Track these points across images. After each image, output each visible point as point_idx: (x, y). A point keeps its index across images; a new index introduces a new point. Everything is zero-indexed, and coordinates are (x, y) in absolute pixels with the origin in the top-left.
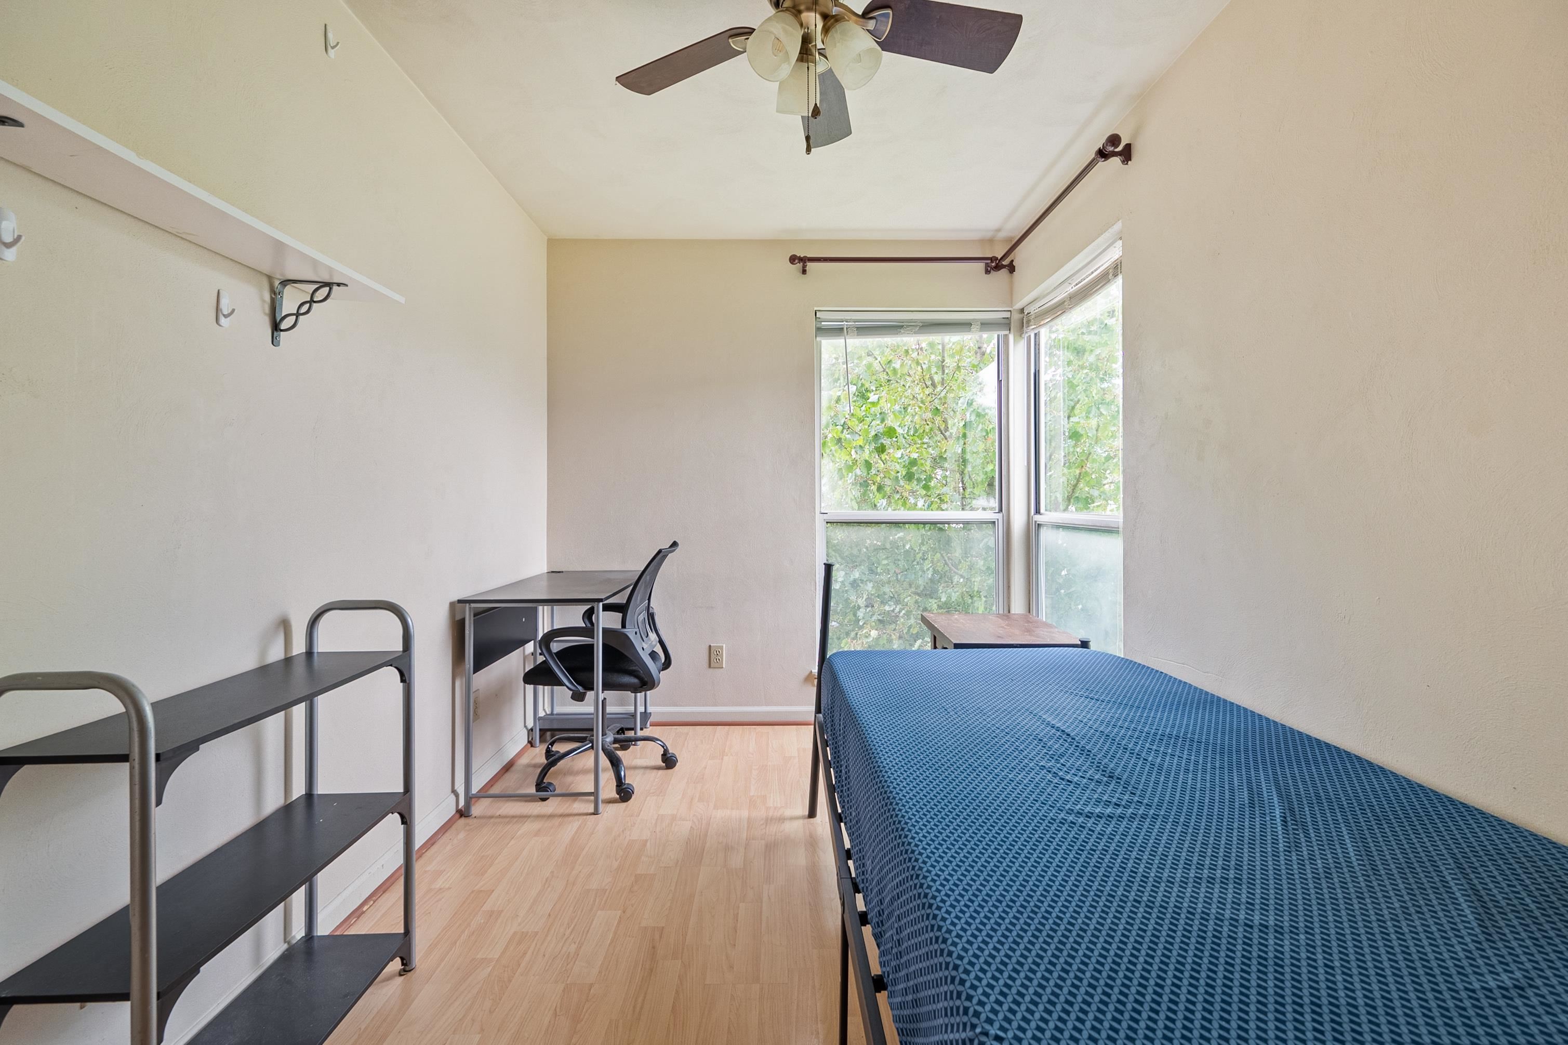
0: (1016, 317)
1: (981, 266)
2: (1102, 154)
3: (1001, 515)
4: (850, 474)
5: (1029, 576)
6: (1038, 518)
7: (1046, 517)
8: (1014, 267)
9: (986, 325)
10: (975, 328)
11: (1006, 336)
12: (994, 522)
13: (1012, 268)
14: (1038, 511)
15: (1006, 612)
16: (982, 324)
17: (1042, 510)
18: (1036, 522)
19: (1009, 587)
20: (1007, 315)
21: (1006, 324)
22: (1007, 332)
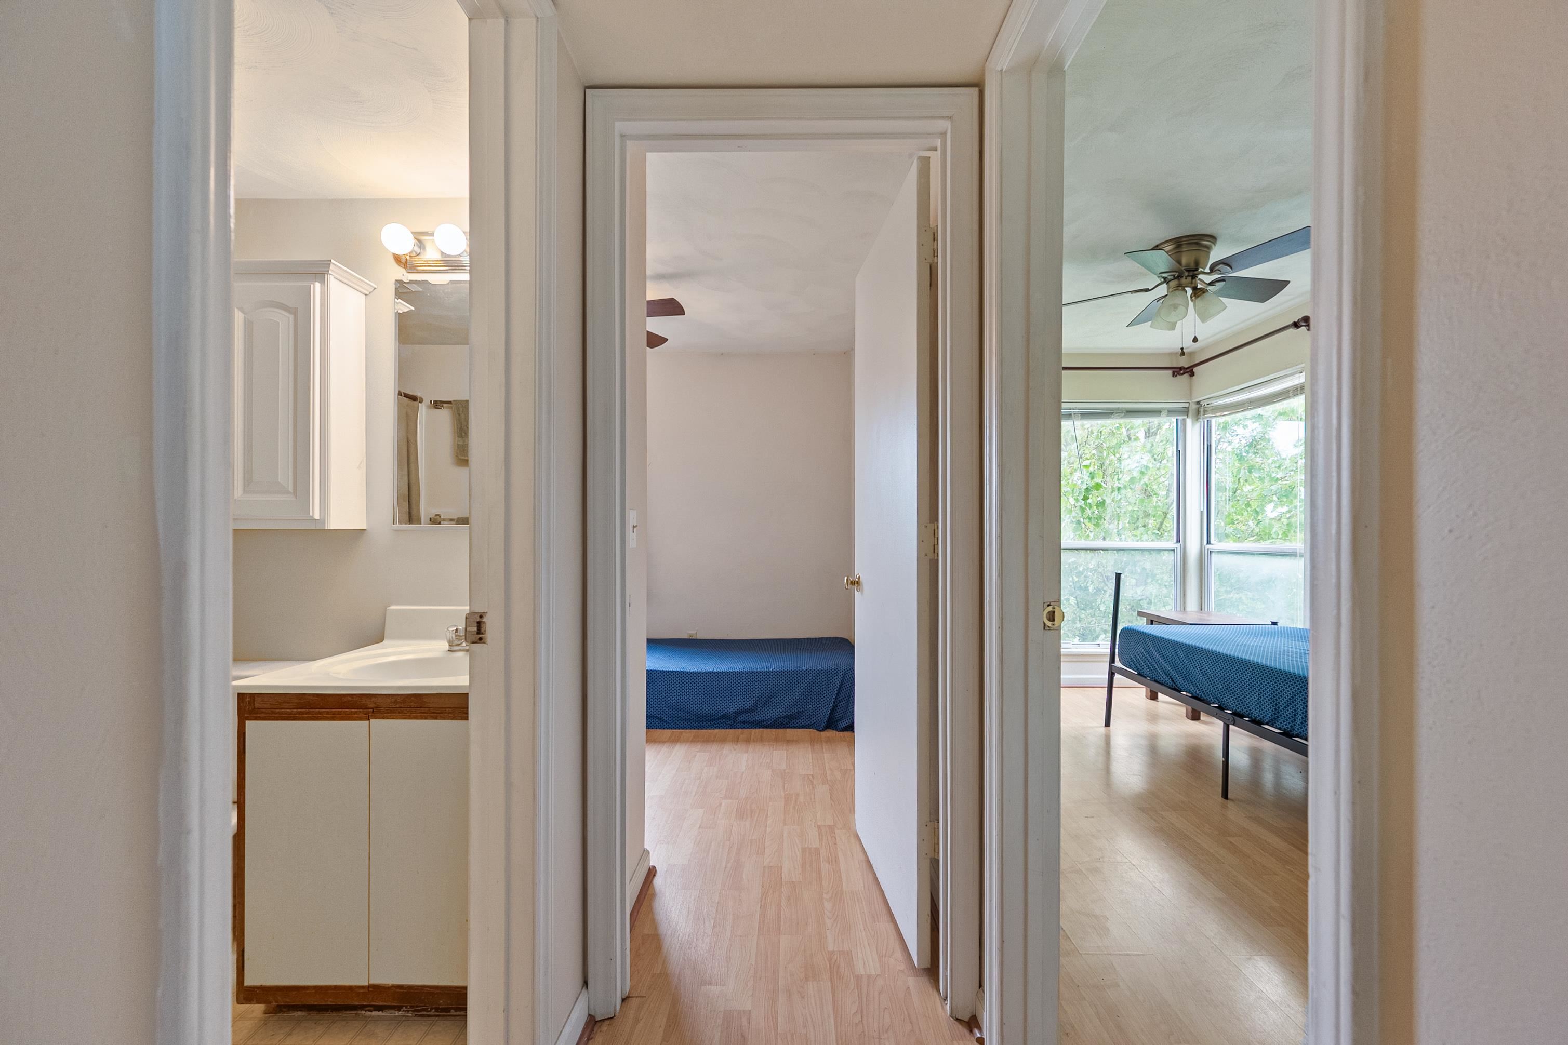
0: (1194, 407)
1: (1170, 372)
2: (1296, 325)
3: (1179, 544)
4: (1068, 515)
5: (1201, 587)
6: (1209, 547)
7: (1216, 545)
8: (1194, 373)
9: (1171, 412)
10: (1164, 413)
11: (1184, 420)
12: (1173, 550)
13: (1192, 374)
14: (1209, 542)
15: (1182, 608)
16: (1169, 411)
17: (1212, 541)
18: (1208, 549)
19: (1184, 595)
20: (1187, 405)
21: (1186, 411)
22: (1185, 417)
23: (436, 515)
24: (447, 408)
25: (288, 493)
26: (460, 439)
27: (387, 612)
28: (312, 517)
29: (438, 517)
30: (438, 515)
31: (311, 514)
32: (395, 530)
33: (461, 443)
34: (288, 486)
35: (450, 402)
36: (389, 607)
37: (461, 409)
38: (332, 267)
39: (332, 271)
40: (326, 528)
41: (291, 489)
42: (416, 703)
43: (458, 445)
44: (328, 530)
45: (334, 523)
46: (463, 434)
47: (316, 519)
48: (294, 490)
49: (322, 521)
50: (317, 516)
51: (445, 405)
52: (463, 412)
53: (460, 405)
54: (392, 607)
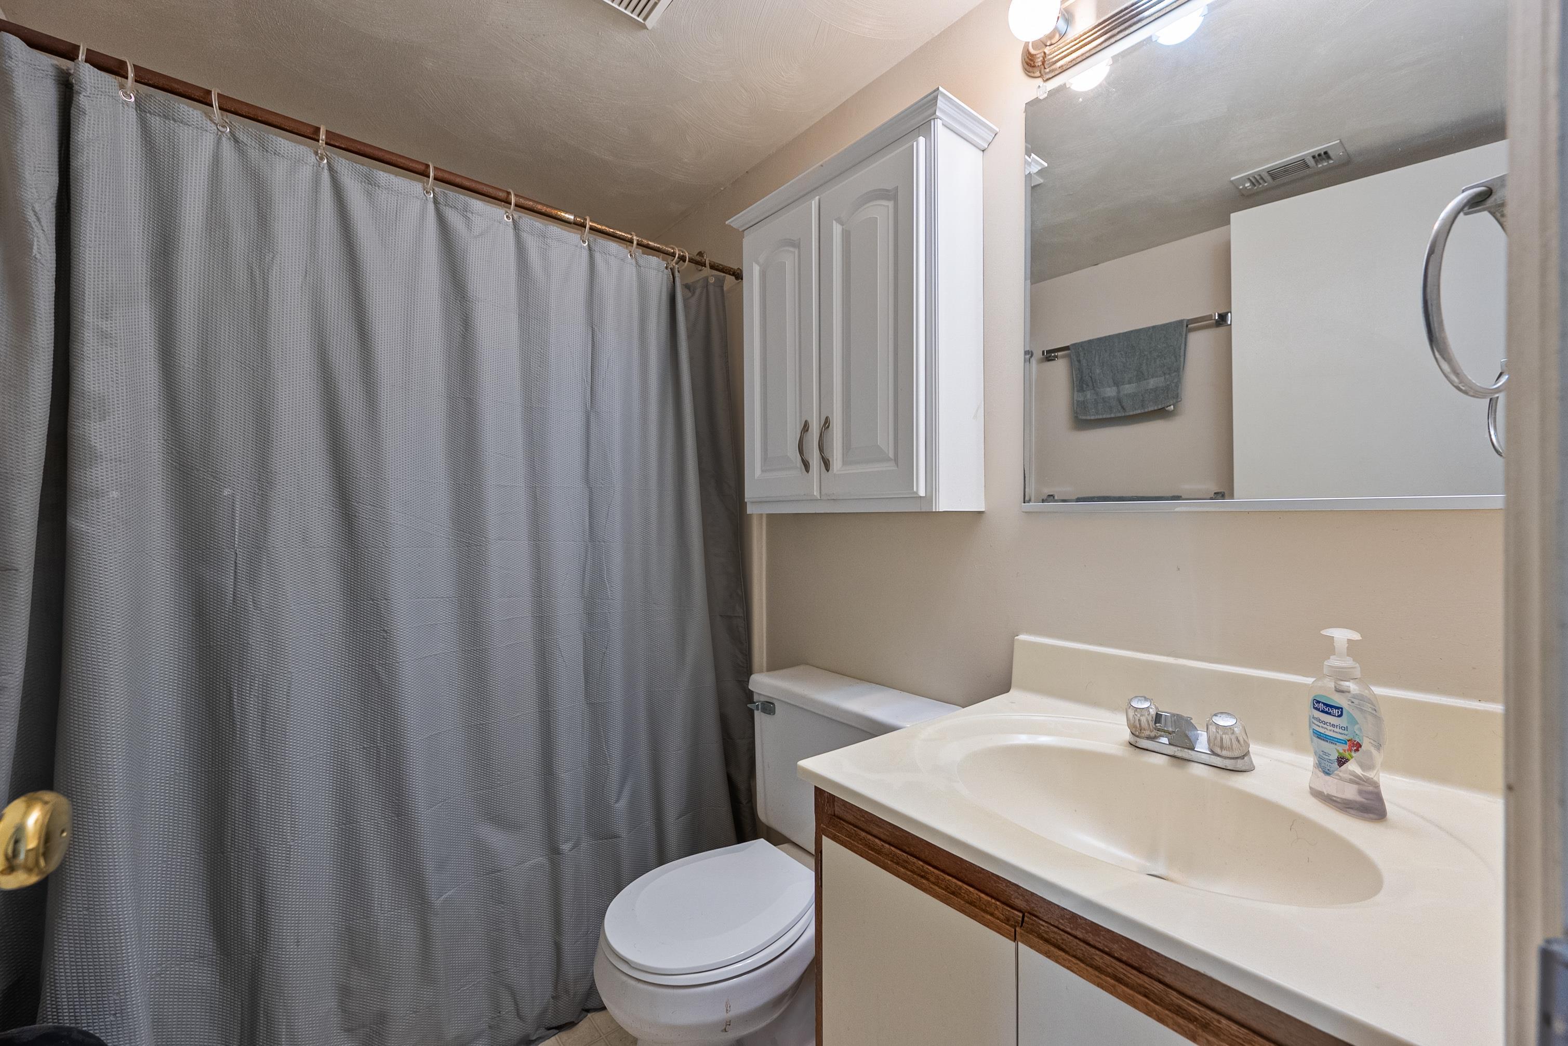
23: (1049, 496)
24: (1063, 357)
25: (889, 460)
26: (1080, 394)
27: (1016, 643)
28: (917, 493)
29: (1052, 497)
30: (1052, 495)
31: (915, 490)
32: (1026, 512)
33: (1081, 399)
34: (888, 450)
35: (1068, 347)
36: (1017, 636)
37: (1082, 354)
38: (941, 103)
39: (942, 111)
40: (934, 510)
41: (891, 455)
42: (1124, 950)
43: (1078, 401)
44: (936, 512)
45: (944, 504)
46: (1085, 386)
47: (921, 497)
48: (895, 456)
49: (930, 498)
50: (922, 493)
51: (1060, 354)
52: (1084, 357)
53: (1080, 349)
54: (1022, 637)
